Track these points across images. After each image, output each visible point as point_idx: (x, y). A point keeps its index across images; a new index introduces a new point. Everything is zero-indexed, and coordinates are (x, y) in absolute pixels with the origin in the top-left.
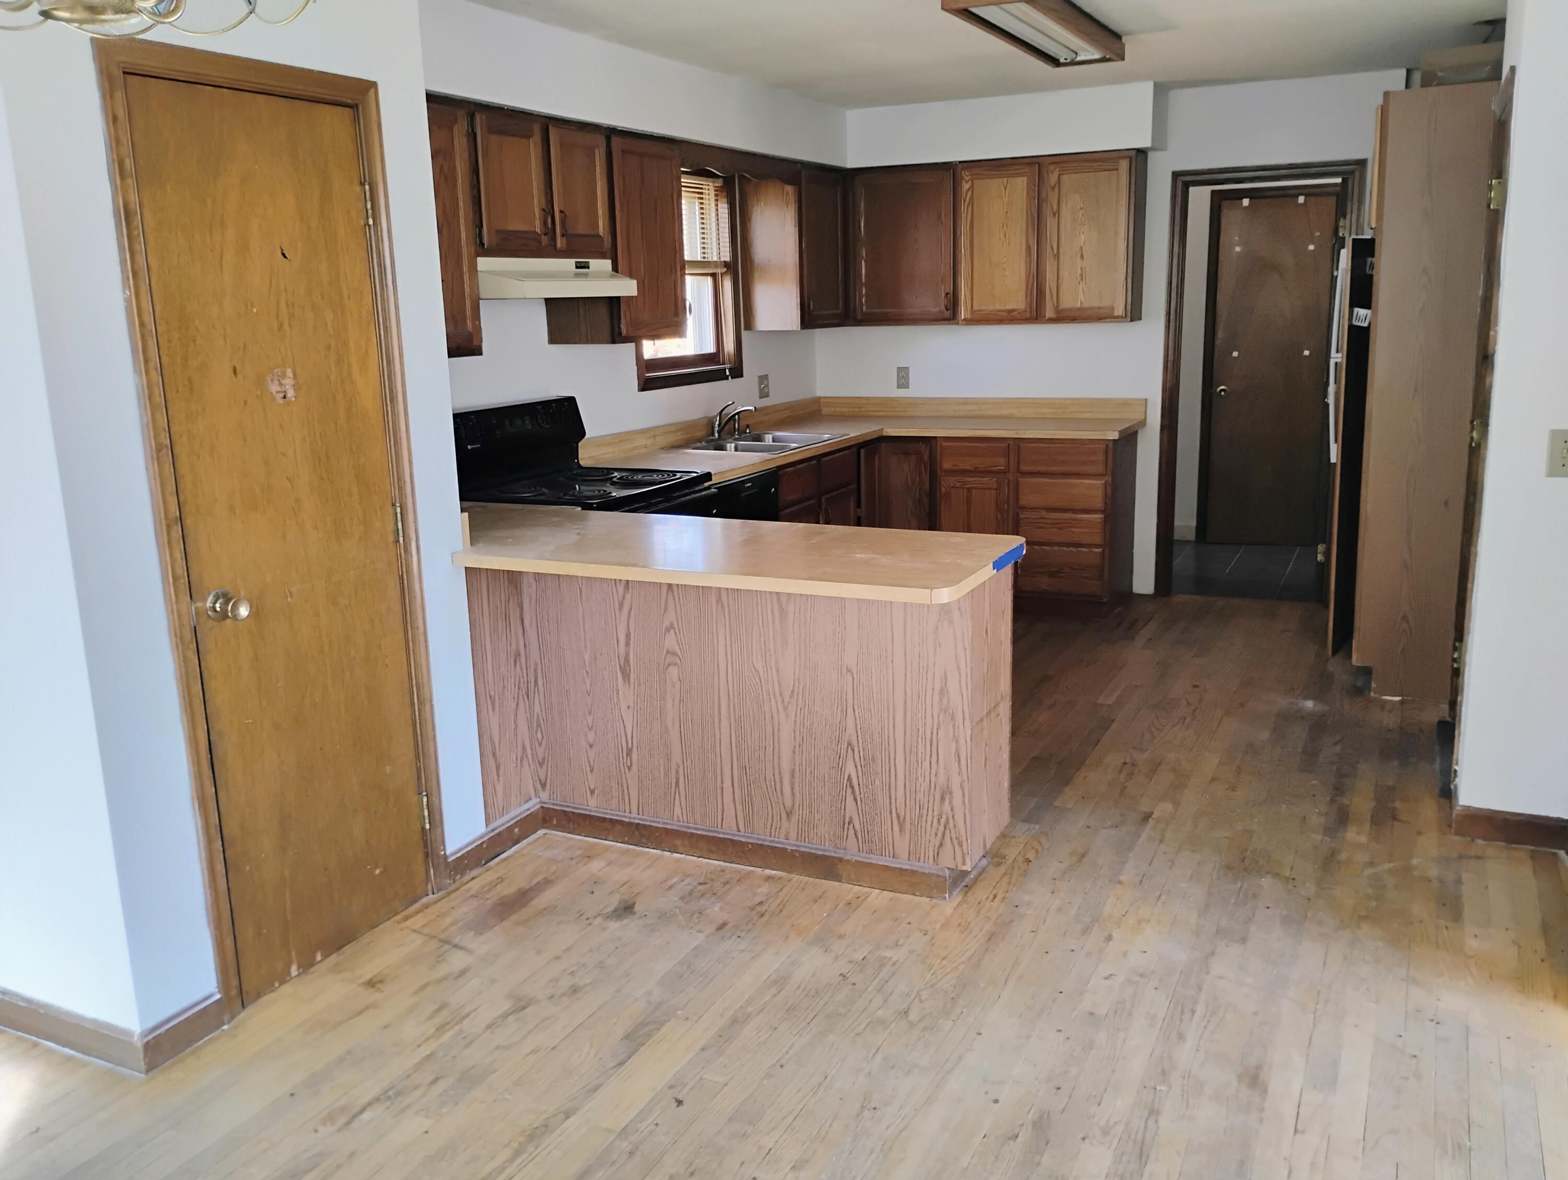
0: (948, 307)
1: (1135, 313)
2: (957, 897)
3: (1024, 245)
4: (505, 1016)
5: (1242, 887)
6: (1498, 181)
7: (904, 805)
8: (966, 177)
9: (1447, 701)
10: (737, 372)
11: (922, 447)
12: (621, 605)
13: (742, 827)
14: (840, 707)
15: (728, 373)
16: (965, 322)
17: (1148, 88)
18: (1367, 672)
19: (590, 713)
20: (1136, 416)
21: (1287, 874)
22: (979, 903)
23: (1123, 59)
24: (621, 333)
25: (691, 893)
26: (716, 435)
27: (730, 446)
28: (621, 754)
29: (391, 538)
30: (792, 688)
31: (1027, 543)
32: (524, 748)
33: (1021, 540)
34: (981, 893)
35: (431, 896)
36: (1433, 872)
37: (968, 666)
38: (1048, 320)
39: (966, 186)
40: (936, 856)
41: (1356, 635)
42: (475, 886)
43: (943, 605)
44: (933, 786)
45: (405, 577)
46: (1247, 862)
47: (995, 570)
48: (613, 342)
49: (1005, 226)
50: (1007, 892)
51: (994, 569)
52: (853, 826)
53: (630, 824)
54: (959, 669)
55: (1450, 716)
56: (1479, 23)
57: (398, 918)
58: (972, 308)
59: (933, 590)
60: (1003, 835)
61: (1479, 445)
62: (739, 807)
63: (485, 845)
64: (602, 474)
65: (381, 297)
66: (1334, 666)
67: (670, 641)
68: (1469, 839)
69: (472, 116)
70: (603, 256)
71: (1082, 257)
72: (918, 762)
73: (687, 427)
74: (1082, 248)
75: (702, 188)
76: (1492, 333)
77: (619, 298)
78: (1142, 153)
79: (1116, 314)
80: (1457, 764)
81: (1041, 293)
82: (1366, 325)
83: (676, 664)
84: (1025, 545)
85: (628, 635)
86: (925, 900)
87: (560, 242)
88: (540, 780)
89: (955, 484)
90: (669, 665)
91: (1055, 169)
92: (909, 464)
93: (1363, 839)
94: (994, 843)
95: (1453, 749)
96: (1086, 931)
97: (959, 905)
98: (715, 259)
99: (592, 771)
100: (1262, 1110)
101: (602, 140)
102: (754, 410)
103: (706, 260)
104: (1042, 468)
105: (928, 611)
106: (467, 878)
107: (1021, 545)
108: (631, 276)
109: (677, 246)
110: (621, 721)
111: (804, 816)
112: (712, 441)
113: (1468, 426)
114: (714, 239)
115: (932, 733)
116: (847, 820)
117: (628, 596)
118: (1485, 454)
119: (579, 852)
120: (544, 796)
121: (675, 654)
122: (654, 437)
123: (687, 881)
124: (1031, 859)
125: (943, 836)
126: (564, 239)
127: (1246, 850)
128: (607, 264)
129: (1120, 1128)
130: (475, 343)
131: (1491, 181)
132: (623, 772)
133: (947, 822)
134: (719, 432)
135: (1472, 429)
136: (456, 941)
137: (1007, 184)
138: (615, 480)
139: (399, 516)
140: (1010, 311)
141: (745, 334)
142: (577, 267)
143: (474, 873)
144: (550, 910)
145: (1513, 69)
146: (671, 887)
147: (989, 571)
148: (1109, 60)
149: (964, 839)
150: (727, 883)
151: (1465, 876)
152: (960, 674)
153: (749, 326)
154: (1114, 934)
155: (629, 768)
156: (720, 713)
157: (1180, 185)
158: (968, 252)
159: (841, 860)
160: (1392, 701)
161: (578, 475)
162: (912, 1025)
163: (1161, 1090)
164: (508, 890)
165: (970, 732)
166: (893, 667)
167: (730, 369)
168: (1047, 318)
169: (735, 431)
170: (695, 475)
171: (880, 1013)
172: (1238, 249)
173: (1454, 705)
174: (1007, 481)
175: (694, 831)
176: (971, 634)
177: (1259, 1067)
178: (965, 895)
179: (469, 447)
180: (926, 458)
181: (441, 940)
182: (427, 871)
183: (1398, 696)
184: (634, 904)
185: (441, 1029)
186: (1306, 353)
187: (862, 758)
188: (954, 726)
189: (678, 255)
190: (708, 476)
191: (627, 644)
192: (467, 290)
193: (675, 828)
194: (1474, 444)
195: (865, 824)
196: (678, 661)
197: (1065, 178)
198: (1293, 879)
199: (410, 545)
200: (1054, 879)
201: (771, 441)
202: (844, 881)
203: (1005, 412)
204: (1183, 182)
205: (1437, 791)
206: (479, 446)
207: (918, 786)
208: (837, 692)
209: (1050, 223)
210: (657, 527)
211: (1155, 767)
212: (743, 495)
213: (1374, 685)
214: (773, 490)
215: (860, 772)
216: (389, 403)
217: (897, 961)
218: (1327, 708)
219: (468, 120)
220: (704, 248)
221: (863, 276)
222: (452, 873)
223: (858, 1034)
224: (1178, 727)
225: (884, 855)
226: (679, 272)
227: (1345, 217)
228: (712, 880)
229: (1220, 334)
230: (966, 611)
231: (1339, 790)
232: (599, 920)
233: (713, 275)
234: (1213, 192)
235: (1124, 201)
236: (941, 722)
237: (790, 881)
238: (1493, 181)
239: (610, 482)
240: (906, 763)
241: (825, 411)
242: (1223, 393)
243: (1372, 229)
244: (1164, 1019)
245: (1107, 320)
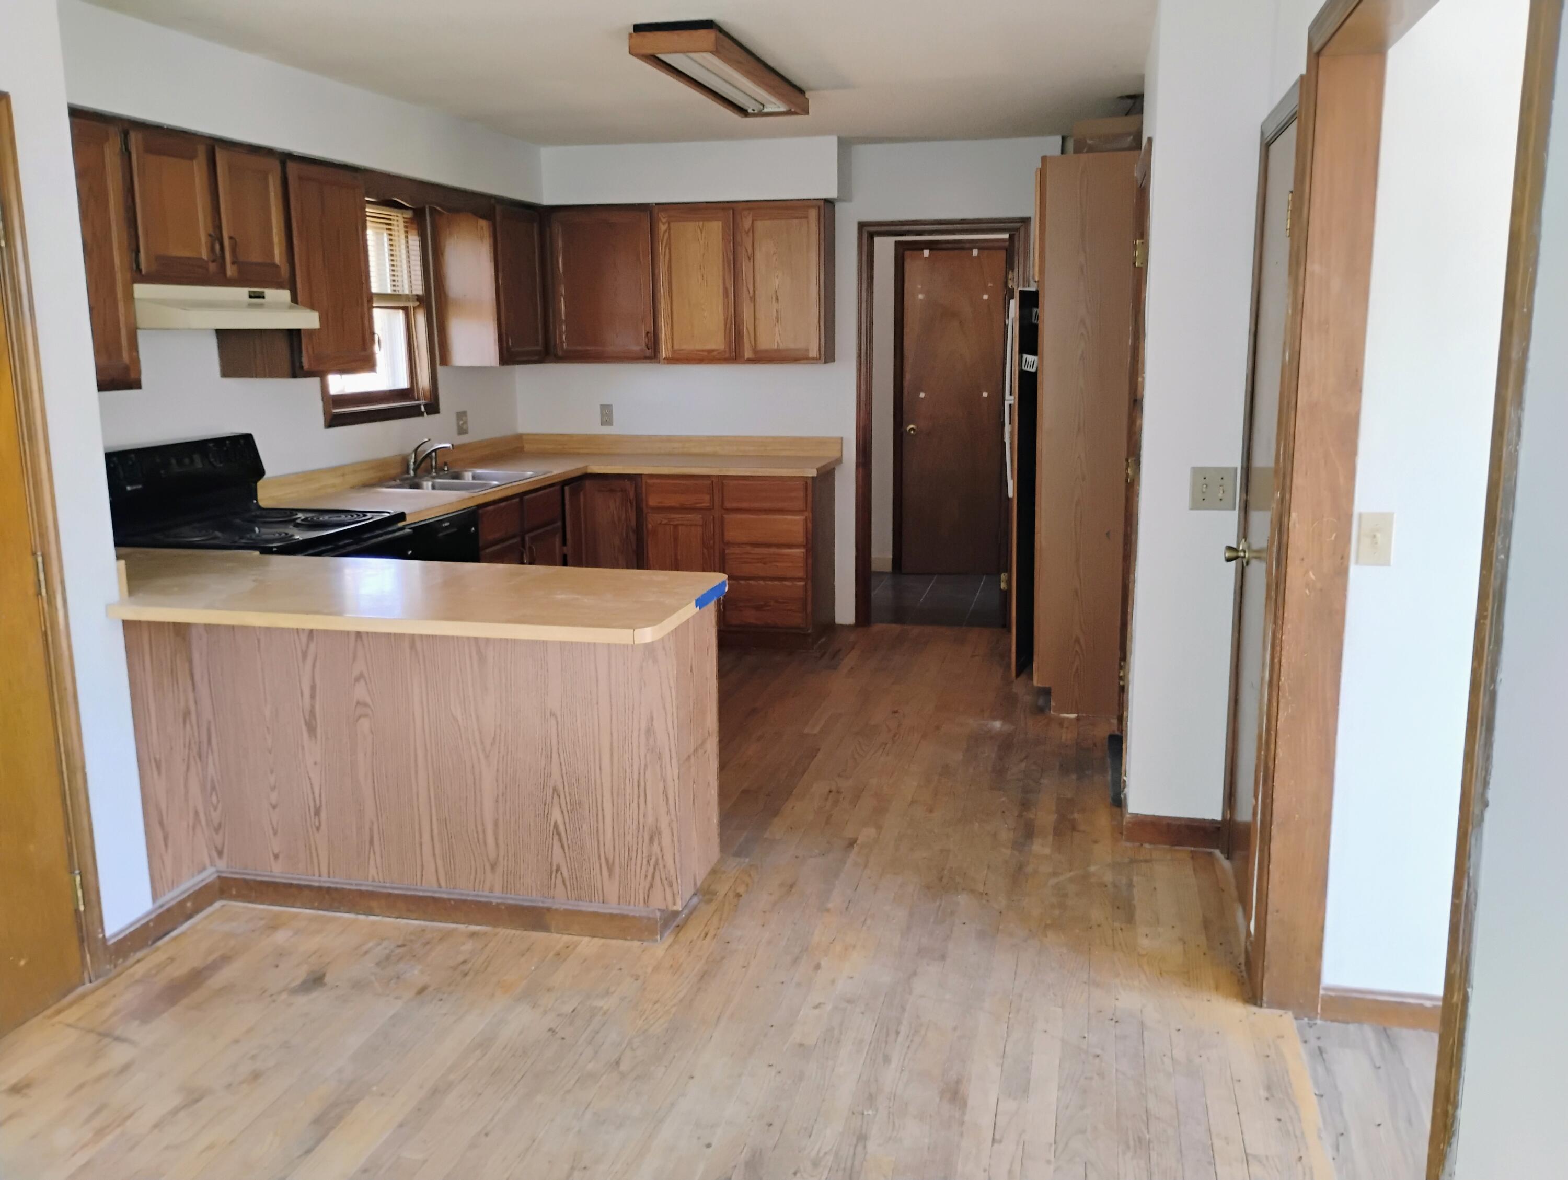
0: (649, 346)
1: (828, 355)
2: (668, 938)
3: (721, 287)
4: (175, 1112)
5: (940, 905)
6: (1141, 241)
7: (612, 850)
8: (662, 219)
9: (1115, 717)
10: (433, 408)
11: (627, 483)
12: (305, 655)
13: (443, 884)
14: (544, 753)
15: (423, 409)
16: (666, 361)
17: (832, 143)
18: (1046, 692)
19: (272, 772)
20: (833, 454)
21: (981, 888)
22: (691, 942)
23: (807, 113)
24: (302, 367)
25: (388, 958)
26: (412, 473)
27: (427, 484)
28: (308, 813)
29: (31, 591)
30: (493, 736)
31: (730, 578)
32: (196, 813)
33: (723, 577)
34: (692, 932)
35: (88, 985)
36: (1108, 877)
37: (674, 705)
38: (746, 360)
39: (663, 228)
40: (646, 898)
41: (1035, 657)
42: (139, 970)
43: (646, 645)
44: (641, 827)
45: (49, 633)
46: (945, 880)
47: (698, 608)
48: (294, 375)
49: (702, 267)
50: (719, 928)
51: (696, 607)
52: (561, 873)
53: (320, 889)
54: (664, 708)
55: (1118, 730)
56: (1122, 98)
57: (48, 1012)
58: (672, 347)
59: (636, 630)
60: (714, 872)
61: (1133, 481)
62: (440, 862)
63: (151, 924)
64: (286, 516)
65: (16, 326)
66: (1019, 687)
67: (360, 692)
68: (1139, 844)
69: (126, 134)
70: (280, 286)
71: (777, 299)
72: (625, 804)
73: (381, 464)
74: (776, 291)
75: (390, 219)
76: (1140, 379)
77: (299, 330)
78: (829, 203)
79: (810, 356)
80: (1125, 775)
81: (739, 335)
82: (1033, 370)
83: (366, 716)
84: (727, 582)
85: (313, 688)
86: (636, 943)
87: (230, 271)
88: (216, 848)
89: (661, 521)
90: (360, 717)
91: (749, 213)
92: (615, 500)
93: (1047, 851)
94: (705, 880)
95: (1121, 760)
96: (796, 961)
97: (670, 946)
98: (407, 292)
99: (275, 833)
100: (962, 1123)
101: (276, 165)
102: (451, 447)
103: (397, 293)
104: (745, 505)
105: (632, 651)
106: (131, 960)
107: (724, 583)
108: (312, 307)
109: (364, 278)
110: (307, 779)
111: (510, 866)
112: (407, 479)
113: (1125, 463)
114: (405, 272)
115: (640, 774)
116: (554, 868)
117: (312, 647)
118: (1139, 490)
119: (262, 923)
120: (222, 865)
121: (365, 705)
122: (343, 475)
123: (385, 944)
124: (741, 893)
125: (653, 877)
126: (235, 267)
127: (943, 869)
128: (284, 295)
129: (830, 1158)
130: (133, 376)
131: (1136, 241)
132: (311, 833)
133: (657, 864)
134: (415, 470)
135: (1128, 466)
136: (118, 1033)
137: (703, 227)
138: (299, 521)
139: (40, 566)
140: (710, 351)
141: (440, 370)
142: (251, 297)
143: (139, 955)
144: (227, 989)
145: (1150, 140)
146: (366, 953)
147: (690, 610)
148: (795, 113)
149: (674, 878)
150: (428, 943)
151: (1135, 879)
152: (666, 713)
153: (445, 361)
154: (823, 963)
155: (318, 829)
156: (416, 765)
157: (865, 236)
158: (667, 294)
159: (549, 910)
160: (1068, 718)
161: (257, 517)
162: (623, 1076)
163: (868, 1115)
164: (179, 971)
165: (678, 771)
166: (598, 709)
167: (425, 406)
168: (745, 359)
169: (432, 469)
170: (387, 515)
171: (590, 1066)
172: (921, 297)
173: (1121, 720)
174: (712, 517)
175: (391, 891)
176: (675, 672)
177: (958, 1082)
178: (676, 936)
179: (129, 488)
180: (632, 494)
181: (100, 1034)
182: (83, 958)
183: (1074, 713)
184: (324, 975)
185: (100, 1133)
186: (985, 395)
187: (568, 803)
188: (661, 765)
189: (364, 286)
190: (401, 516)
191: (313, 696)
192: (122, 319)
193: (370, 889)
194: (1129, 481)
195: (574, 871)
196: (370, 713)
197: (759, 224)
198: (986, 894)
199: (55, 598)
200: (764, 912)
201: (471, 478)
202: (553, 931)
203: (708, 449)
204: (868, 232)
205: (1110, 800)
206: (140, 486)
207: (627, 828)
208: (540, 737)
209: (745, 266)
210: (347, 571)
211: (857, 796)
212: (441, 535)
213: (1053, 704)
214: (473, 529)
215: (566, 817)
216: (26, 441)
217: (608, 1010)
218: (1012, 727)
219: (121, 138)
220: (394, 281)
221: (563, 314)
222: (113, 957)
223: (569, 1091)
224: (880, 752)
225: (593, 901)
226: (366, 304)
227: (1013, 270)
228: (411, 941)
229: (908, 377)
230: (670, 649)
231: (1025, 805)
232: (284, 996)
233: (405, 309)
234: (896, 242)
235: (814, 247)
236: (648, 762)
237: (496, 935)
238: (1137, 241)
239: (292, 524)
240: (613, 805)
241: (527, 447)
242: (912, 432)
243: (1036, 282)
244: (870, 1043)
245: (802, 361)
